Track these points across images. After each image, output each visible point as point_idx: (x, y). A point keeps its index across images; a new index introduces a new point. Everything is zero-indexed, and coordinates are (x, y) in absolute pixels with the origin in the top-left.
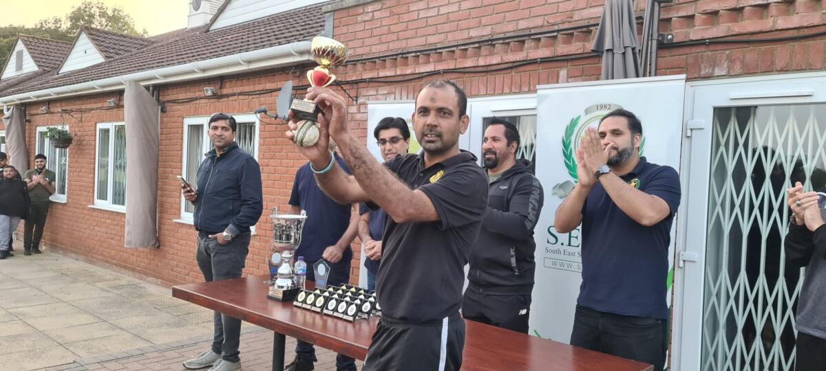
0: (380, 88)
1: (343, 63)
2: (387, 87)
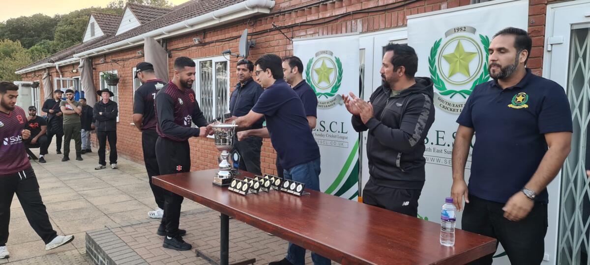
0: (308, 30)
1: (282, 13)
2: (313, 28)
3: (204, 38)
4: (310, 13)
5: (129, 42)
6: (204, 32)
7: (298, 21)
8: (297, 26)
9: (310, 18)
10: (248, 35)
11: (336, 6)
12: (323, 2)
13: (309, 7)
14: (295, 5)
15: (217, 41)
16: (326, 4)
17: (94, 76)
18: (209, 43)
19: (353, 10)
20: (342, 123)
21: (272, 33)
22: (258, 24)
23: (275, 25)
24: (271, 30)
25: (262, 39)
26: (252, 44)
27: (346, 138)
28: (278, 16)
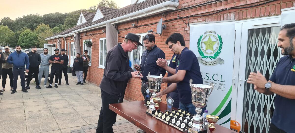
0: (198, 19)
1: (183, 9)
2: (202, 18)
3: (137, 24)
4: (200, 9)
5: (98, 25)
6: (137, 20)
7: (192, 14)
8: (192, 16)
9: (200, 12)
10: (163, 22)
11: (218, 5)
12: (209, 3)
13: (200, 6)
14: (191, 5)
15: (144, 25)
16: (211, 4)
17: (81, 42)
18: (140, 26)
19: (228, 8)
20: (221, 75)
21: (176, 21)
22: (168, 16)
23: (179, 16)
24: (176, 19)
25: (170, 24)
26: (165, 27)
27: (224, 85)
28: (180, 11)
